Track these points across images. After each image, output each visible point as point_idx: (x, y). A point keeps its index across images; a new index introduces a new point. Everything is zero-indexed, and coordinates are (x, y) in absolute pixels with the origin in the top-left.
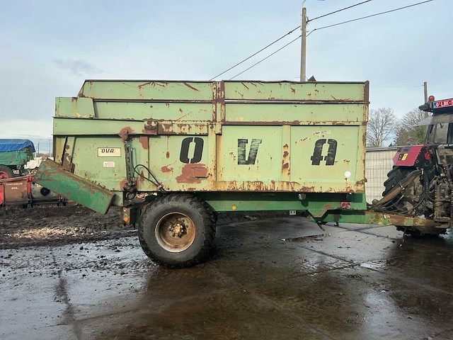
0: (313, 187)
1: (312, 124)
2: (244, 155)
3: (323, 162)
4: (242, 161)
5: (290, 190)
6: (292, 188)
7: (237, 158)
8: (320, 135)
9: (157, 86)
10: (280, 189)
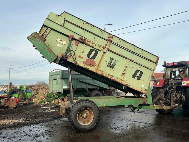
0: (130, 85)
1: (137, 63)
2: (110, 64)
3: (136, 78)
4: (109, 66)
5: (122, 83)
6: (123, 83)
7: (108, 64)
8: (138, 68)
9: (90, 26)
10: (119, 81)
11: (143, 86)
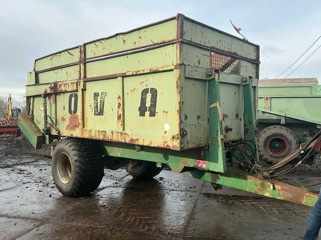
0: (138, 140)
1: (134, 73)
2: (97, 107)
3: (147, 113)
4: (97, 113)
5: (123, 141)
6: (125, 139)
7: (93, 110)
8: (144, 84)
9: (57, 57)
10: (116, 139)
11: (167, 127)
